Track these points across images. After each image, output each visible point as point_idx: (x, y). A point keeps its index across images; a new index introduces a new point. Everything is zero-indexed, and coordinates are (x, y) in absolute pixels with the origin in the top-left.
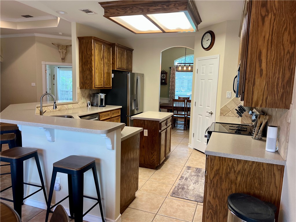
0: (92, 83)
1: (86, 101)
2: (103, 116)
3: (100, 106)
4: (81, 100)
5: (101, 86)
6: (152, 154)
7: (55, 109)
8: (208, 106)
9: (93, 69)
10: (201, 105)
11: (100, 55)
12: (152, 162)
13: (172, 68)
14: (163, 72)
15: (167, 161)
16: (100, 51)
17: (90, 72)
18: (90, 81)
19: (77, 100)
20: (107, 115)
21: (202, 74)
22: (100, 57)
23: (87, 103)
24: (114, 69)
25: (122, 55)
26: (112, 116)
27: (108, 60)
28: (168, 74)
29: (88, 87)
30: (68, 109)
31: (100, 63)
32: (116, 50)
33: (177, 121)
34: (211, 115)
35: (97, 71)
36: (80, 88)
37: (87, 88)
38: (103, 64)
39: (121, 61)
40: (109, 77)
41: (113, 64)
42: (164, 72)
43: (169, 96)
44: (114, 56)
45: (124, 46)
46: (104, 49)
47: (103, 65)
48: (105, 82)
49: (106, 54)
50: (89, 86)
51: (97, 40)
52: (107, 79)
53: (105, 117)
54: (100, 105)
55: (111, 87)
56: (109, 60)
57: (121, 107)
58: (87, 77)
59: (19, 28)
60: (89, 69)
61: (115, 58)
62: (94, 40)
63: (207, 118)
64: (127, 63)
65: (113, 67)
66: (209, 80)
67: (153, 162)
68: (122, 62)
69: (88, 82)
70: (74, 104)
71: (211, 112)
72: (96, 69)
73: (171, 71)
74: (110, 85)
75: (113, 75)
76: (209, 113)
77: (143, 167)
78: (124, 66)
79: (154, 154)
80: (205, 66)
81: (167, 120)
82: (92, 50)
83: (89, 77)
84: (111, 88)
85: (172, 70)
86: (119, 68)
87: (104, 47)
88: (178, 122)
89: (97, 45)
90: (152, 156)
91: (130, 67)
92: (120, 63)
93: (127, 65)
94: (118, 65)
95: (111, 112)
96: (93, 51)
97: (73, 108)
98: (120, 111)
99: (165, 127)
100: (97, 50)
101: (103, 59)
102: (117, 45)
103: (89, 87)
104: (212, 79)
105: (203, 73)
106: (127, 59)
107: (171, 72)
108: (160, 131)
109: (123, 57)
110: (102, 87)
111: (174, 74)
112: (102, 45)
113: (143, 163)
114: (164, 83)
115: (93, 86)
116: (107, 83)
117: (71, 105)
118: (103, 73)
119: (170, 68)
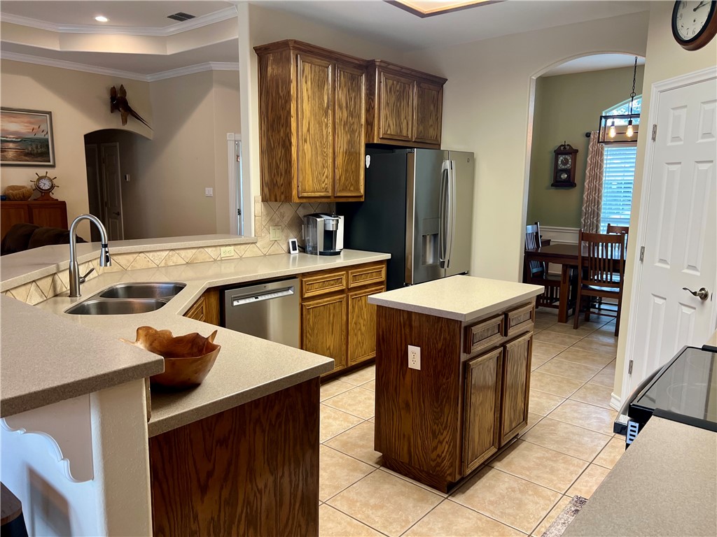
0: (290, 184)
1: (284, 238)
2: (316, 286)
3: (321, 254)
4: (268, 235)
5: (322, 194)
6: (435, 435)
7: (106, 265)
8: (690, 267)
9: (294, 140)
10: (662, 261)
11: (321, 98)
12: (433, 464)
13: (592, 136)
14: (565, 148)
15: (505, 460)
16: (320, 84)
17: (285, 151)
18: (285, 177)
19: (253, 235)
20: (332, 282)
21: (672, 141)
22: (321, 104)
23: (289, 243)
24: (371, 140)
25: (401, 96)
26: (352, 286)
27: (351, 114)
28: (580, 157)
29: (280, 196)
30: (221, 260)
31: (320, 124)
32: (380, 82)
33: (600, 303)
34: (703, 303)
35: (307, 147)
36: (263, 201)
37: (278, 199)
38: (330, 125)
39: (399, 115)
40: (354, 166)
41: (369, 123)
42: (568, 148)
43: (580, 222)
44: (373, 100)
45: (409, 69)
46: (334, 81)
47: (330, 130)
48: (337, 181)
49: (341, 95)
50: (282, 193)
51: (308, 51)
52: (346, 171)
53: (322, 287)
54: (322, 250)
55: (361, 197)
56: (353, 114)
57: (388, 256)
58: (278, 167)
59: (170, 50)
60: (284, 141)
61: (373, 108)
62: (296, 52)
63: (685, 310)
64: (422, 120)
65: (369, 133)
66: (699, 165)
67: (438, 465)
68: (403, 117)
69: (280, 181)
70: (243, 247)
71: (703, 289)
72: (306, 141)
73: (589, 144)
74: (358, 189)
75: (368, 158)
76: (695, 294)
77: (406, 475)
78: (410, 130)
79: (441, 439)
80: (685, 110)
81: (506, 314)
82: (290, 82)
83: (282, 166)
84: (363, 200)
85: (591, 140)
86: (385, 136)
87: (334, 74)
88: (602, 307)
89: (307, 66)
90: (434, 444)
91: (431, 132)
92: (392, 122)
93: (421, 128)
94: (384, 128)
95: (348, 273)
96: (293, 85)
97: (237, 256)
98: (384, 269)
99: (498, 339)
100: (309, 83)
101: (330, 112)
102: (383, 64)
103: (283, 197)
104: (712, 161)
105: (676, 138)
106: (422, 108)
107: (588, 149)
108: (464, 357)
109: (404, 103)
110: (329, 197)
111: (599, 154)
112: (327, 67)
113: (407, 462)
114: (565, 181)
115: (294, 192)
116: (344, 184)
117: (233, 247)
118: (331, 155)
119: (588, 135)
